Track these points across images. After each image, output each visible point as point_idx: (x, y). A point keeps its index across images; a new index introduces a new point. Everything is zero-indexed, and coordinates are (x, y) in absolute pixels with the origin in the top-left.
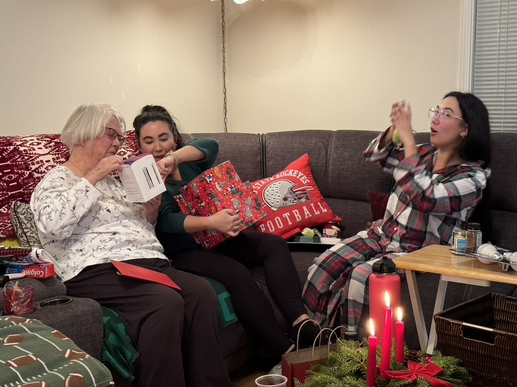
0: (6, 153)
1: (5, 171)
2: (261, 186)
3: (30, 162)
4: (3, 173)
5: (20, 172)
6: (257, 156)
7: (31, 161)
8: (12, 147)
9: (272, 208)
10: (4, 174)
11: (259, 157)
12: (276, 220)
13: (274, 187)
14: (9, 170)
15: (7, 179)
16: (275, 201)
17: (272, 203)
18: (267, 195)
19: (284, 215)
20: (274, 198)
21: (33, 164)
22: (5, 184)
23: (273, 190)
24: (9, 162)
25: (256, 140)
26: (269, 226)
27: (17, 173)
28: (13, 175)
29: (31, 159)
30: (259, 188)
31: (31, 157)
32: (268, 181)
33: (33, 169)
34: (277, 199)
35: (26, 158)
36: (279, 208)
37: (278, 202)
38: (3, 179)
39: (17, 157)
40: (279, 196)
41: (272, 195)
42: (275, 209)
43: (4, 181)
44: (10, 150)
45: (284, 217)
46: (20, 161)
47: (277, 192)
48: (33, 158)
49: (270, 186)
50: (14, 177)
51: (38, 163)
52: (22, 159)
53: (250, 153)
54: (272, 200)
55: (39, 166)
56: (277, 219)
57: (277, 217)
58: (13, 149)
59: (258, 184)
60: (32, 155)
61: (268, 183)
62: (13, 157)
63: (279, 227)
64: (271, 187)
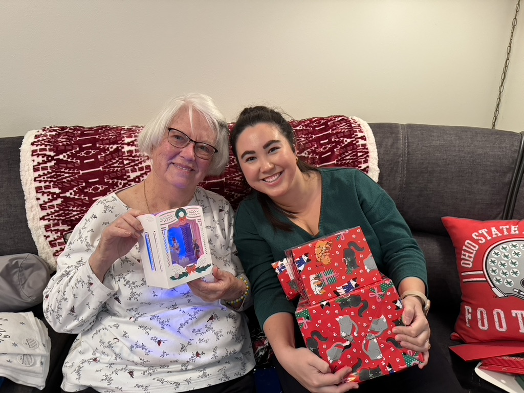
0: (104, 155)
1: (90, 181)
2: (489, 238)
3: (129, 169)
4: (87, 182)
5: (111, 181)
6: (505, 173)
7: (131, 166)
8: (115, 147)
9: (494, 290)
10: (89, 185)
11: (509, 175)
12: (495, 313)
13: (510, 251)
14: (97, 179)
15: (91, 191)
16: (504, 279)
17: (498, 281)
18: (493, 262)
19: (514, 313)
20: (505, 274)
21: (134, 171)
22: (87, 198)
23: (507, 256)
24: (101, 168)
25: (513, 146)
26: (479, 316)
27: (107, 183)
28: (100, 187)
29: (133, 164)
30: (484, 240)
31: (134, 161)
32: (506, 233)
33: (132, 178)
34: (510, 277)
35: (126, 162)
36: (509, 295)
37: (509, 283)
38: (86, 190)
39: (114, 161)
40: (515, 273)
41: (503, 265)
42: (500, 295)
43: (86, 194)
44: (111, 150)
45: (514, 315)
46: (117, 167)
47: (514, 264)
48: (137, 162)
49: (504, 246)
50: (101, 189)
51: (141, 169)
52: (120, 164)
53: (493, 169)
54: (499, 275)
55: (141, 174)
56: (499, 314)
57: (499, 311)
58: (115, 150)
59: (484, 231)
60: (136, 159)
61: (503, 238)
62: (108, 160)
63: (498, 328)
64: (505, 248)
